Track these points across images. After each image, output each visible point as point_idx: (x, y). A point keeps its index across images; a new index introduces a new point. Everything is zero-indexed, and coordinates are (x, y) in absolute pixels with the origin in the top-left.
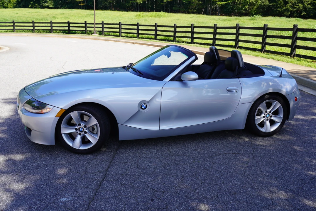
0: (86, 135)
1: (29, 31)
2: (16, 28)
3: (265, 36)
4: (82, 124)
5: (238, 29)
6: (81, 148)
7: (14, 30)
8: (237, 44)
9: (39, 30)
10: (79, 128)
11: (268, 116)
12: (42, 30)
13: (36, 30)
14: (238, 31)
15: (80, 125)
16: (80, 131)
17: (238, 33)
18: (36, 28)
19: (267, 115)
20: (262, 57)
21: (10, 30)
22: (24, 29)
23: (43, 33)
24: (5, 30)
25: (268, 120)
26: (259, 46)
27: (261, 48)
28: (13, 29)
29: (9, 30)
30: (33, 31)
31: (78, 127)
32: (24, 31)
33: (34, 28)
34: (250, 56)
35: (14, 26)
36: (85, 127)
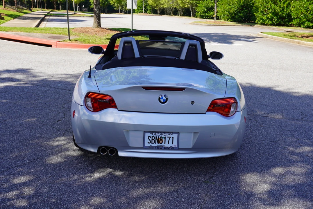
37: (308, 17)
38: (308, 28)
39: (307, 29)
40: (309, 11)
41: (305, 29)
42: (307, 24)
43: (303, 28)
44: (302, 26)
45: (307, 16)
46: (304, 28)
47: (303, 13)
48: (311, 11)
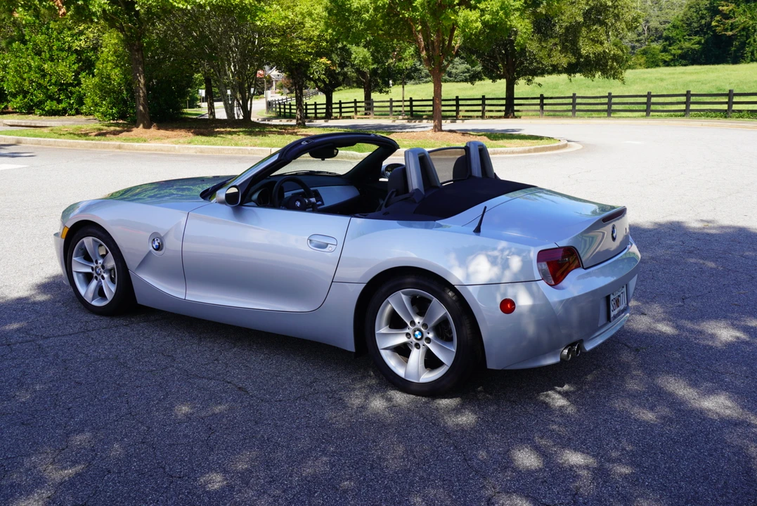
0: (102, 281)
1: (718, 113)
2: (692, 107)
4: (99, 262)
6: (95, 303)
7: (686, 112)
9: (740, 111)
10: (97, 267)
11: (419, 337)
12: (748, 111)
13: (734, 111)
15: (97, 262)
16: (97, 273)
18: (735, 107)
19: (415, 331)
21: (679, 113)
22: (707, 110)
23: (747, 119)
24: (667, 113)
25: (417, 346)
28: (684, 111)
29: (677, 113)
30: (726, 114)
31: (94, 265)
32: (708, 114)
33: (730, 107)
35: (687, 103)
36: (103, 267)
37: (48, 90)
38: (55, 115)
39: (53, 117)
40: (48, 76)
41: (48, 117)
42: (48, 105)
43: (41, 115)
44: (38, 111)
45: (46, 87)
46: (44, 115)
47: (34, 82)
48: (51, 76)
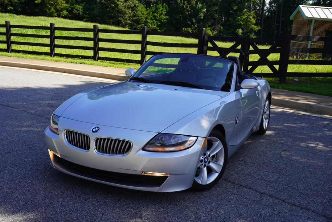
3: (53, 37)
4: (207, 153)
5: (8, 27)
8: (9, 47)
14: (8, 30)
15: (205, 155)
17: (9, 33)
20: (65, 61)
26: (47, 50)
27: (49, 51)
34: (45, 61)
36: (209, 155)
